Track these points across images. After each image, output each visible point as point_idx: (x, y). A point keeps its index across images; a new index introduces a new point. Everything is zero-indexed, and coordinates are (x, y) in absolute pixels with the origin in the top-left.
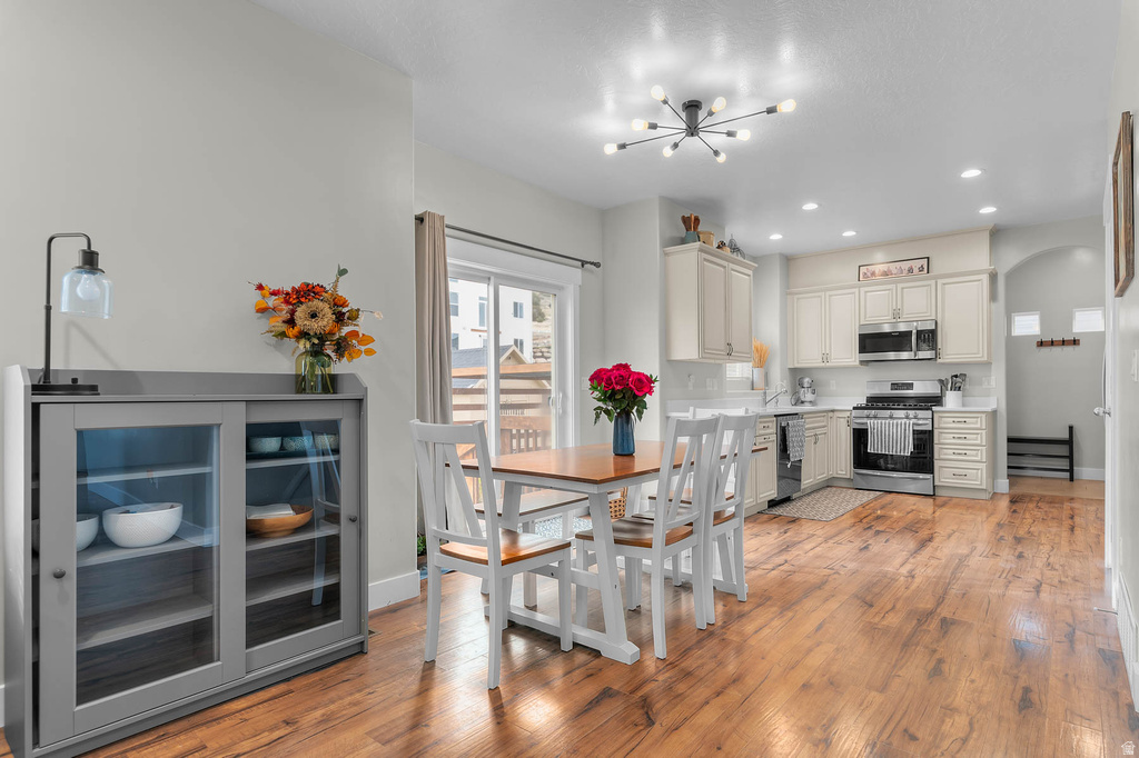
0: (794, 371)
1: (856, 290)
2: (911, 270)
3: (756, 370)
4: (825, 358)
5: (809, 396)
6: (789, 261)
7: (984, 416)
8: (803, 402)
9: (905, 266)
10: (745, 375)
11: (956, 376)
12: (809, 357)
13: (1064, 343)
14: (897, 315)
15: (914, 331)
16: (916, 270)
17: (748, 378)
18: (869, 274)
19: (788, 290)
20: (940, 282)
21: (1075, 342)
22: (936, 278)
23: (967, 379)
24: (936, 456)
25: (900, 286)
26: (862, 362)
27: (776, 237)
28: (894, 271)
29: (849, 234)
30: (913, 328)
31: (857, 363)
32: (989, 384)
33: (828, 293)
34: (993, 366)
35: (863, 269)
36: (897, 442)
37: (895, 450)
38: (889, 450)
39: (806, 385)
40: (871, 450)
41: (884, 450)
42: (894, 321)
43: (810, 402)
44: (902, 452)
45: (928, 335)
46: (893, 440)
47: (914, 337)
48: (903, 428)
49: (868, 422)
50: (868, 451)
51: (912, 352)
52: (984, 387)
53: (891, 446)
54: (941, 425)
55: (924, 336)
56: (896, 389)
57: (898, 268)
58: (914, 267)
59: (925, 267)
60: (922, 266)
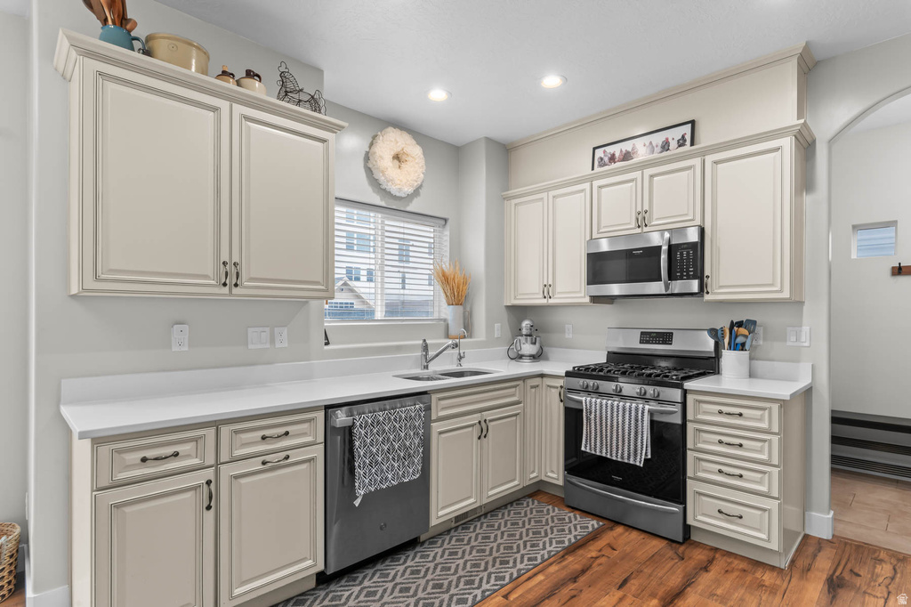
1: (587, 186)
2: (665, 146)
4: (547, 290)
5: (528, 349)
6: (509, 152)
9: (658, 139)
11: (740, 324)
14: (642, 220)
15: (665, 248)
16: (673, 144)
18: (606, 159)
19: (505, 193)
20: (709, 159)
22: (703, 153)
23: (759, 330)
24: (689, 472)
25: (648, 172)
26: (595, 299)
27: (438, 95)
28: (642, 150)
29: (552, 81)
30: (664, 241)
31: (587, 300)
32: (797, 340)
34: (805, 308)
35: (599, 153)
36: (623, 439)
37: (620, 452)
38: (623, 454)
39: (524, 331)
40: (586, 447)
41: (604, 451)
42: (639, 230)
43: (530, 356)
44: (632, 459)
45: (688, 253)
46: (618, 435)
47: (664, 257)
48: (633, 417)
49: (584, 399)
50: (583, 449)
51: (662, 282)
52: (789, 343)
53: (614, 444)
54: (699, 417)
55: (682, 254)
56: (648, 342)
57: (647, 144)
58: (670, 140)
59: (688, 138)
60: (683, 137)
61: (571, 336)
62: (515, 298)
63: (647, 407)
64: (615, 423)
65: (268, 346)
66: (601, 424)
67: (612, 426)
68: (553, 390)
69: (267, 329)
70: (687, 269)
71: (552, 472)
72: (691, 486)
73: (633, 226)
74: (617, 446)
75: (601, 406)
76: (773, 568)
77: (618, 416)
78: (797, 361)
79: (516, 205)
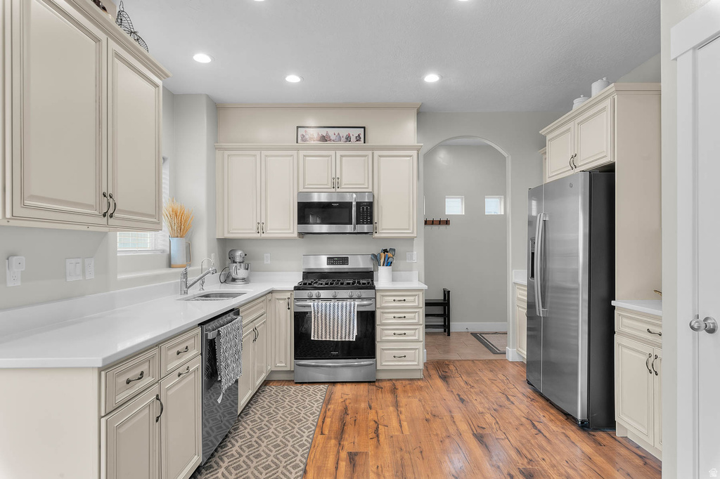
0: (223, 242)
1: (295, 153)
2: (348, 139)
3: (174, 241)
4: (261, 228)
5: (242, 273)
6: (218, 110)
7: (421, 293)
8: (234, 280)
9: (344, 132)
10: (160, 247)
11: (387, 251)
12: (241, 227)
13: (440, 222)
14: (336, 183)
15: (354, 203)
16: (353, 139)
17: (163, 251)
18: (307, 138)
19: (217, 145)
20: (377, 153)
21: (447, 222)
22: (373, 149)
24: (378, 338)
25: (339, 153)
26: (302, 234)
27: (202, 58)
28: (333, 137)
29: (293, 79)
30: (352, 199)
31: (295, 235)
32: (412, 259)
33: (264, 153)
34: (414, 242)
36: (342, 326)
37: (339, 335)
38: (333, 335)
39: (238, 259)
40: (314, 337)
41: (328, 337)
42: (334, 190)
43: (243, 279)
44: (347, 337)
45: (367, 208)
46: (338, 324)
47: (354, 209)
48: (348, 311)
49: (312, 304)
50: (312, 338)
51: (353, 225)
52: (407, 261)
53: (336, 330)
54: (383, 305)
55: (363, 208)
56: (332, 264)
57: (336, 134)
58: (351, 135)
59: (362, 136)
60: (359, 135)
61: (269, 262)
62: (229, 232)
63: (356, 303)
64: (336, 317)
65: (81, 278)
66: (326, 319)
67: (334, 319)
68: (281, 302)
69: (80, 260)
70: (367, 218)
71: (281, 362)
72: (379, 346)
73: (330, 187)
74: (338, 332)
75: (326, 307)
76: (418, 379)
77: (338, 311)
78: (411, 270)
79: (229, 155)
